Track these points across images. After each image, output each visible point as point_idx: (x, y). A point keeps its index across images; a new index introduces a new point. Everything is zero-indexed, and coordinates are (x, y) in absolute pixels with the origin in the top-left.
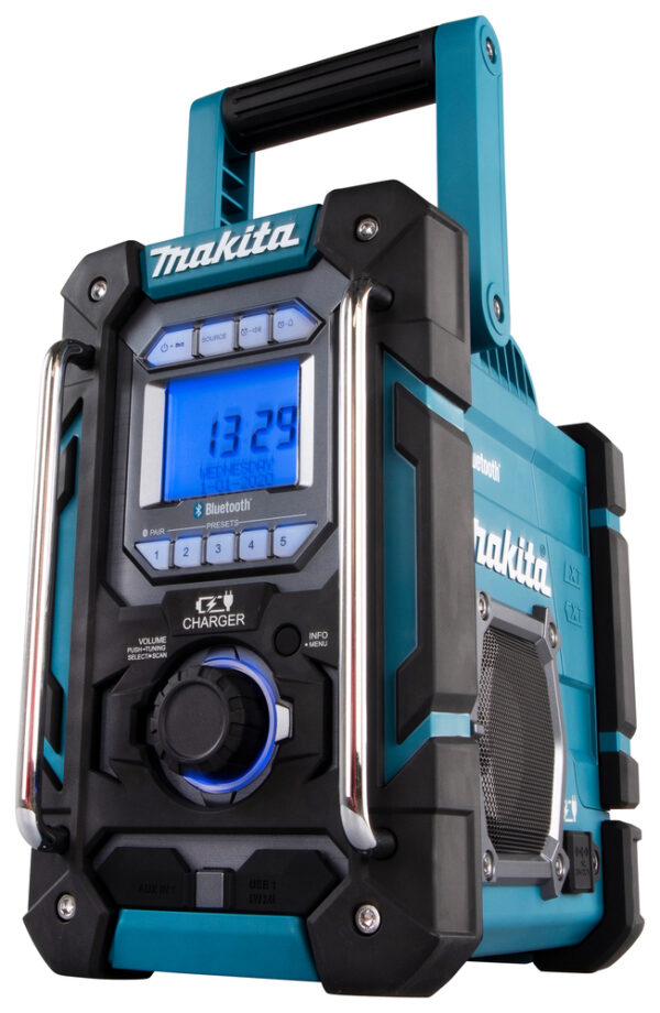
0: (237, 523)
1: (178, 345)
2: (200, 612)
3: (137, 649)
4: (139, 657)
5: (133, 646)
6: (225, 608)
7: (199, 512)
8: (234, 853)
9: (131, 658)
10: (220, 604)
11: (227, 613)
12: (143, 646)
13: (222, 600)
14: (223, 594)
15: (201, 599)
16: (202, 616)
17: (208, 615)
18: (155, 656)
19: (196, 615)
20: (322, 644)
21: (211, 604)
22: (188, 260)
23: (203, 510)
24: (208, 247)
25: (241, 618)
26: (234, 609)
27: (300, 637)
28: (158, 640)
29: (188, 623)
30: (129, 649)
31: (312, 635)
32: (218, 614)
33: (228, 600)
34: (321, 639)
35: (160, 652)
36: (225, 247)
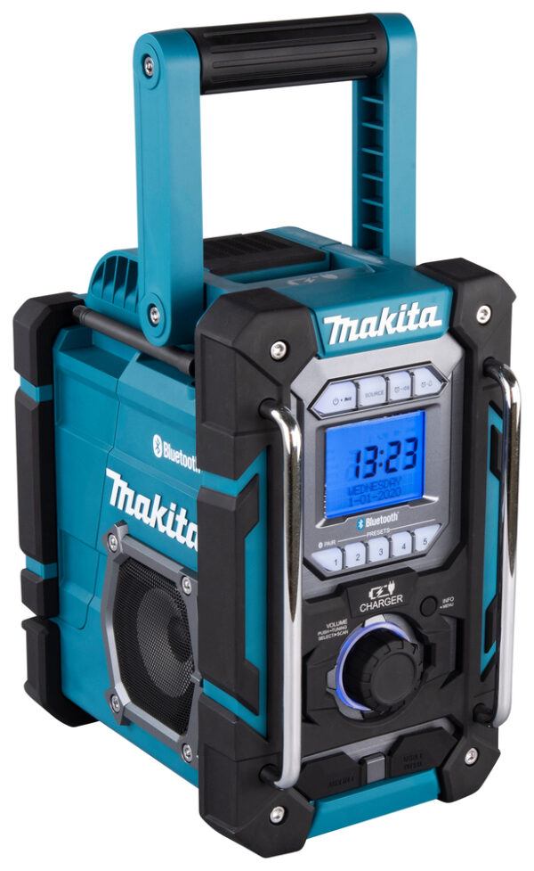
0: (389, 530)
1: (346, 399)
2: (372, 598)
3: (325, 632)
4: (327, 637)
5: (321, 630)
6: (389, 592)
7: (361, 526)
8: (382, 742)
9: (321, 639)
10: (386, 591)
11: (390, 596)
12: (330, 629)
13: (387, 588)
14: (388, 584)
15: (372, 589)
16: (373, 601)
17: (377, 600)
18: (339, 634)
19: (369, 601)
20: (451, 605)
21: (380, 592)
22: (358, 332)
23: (364, 524)
24: (373, 320)
25: (400, 598)
26: (396, 593)
27: (437, 602)
28: (341, 623)
29: (364, 607)
30: (319, 633)
31: (445, 601)
32: (384, 598)
33: (391, 587)
34: (450, 602)
35: (343, 630)
36: (386, 322)
